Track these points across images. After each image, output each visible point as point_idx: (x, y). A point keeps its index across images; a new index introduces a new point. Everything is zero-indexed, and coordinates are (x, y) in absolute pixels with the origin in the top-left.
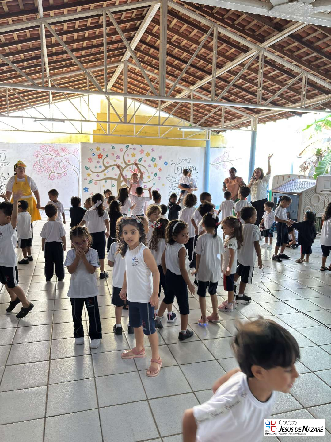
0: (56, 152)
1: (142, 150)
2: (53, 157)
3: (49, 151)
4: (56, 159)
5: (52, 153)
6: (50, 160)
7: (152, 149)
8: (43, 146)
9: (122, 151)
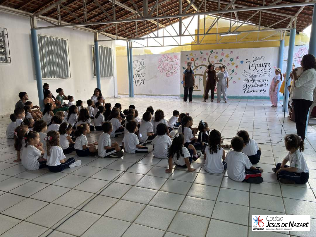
0: (171, 59)
1: (222, 53)
2: (169, 62)
3: (166, 58)
5: (168, 59)
6: (167, 64)
7: (231, 52)
8: (163, 55)
9: (208, 54)
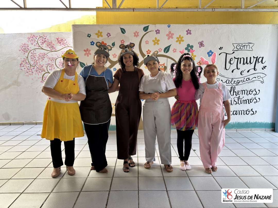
1: (170, 32)
2: (46, 52)
3: (40, 44)
4: (50, 55)
5: (44, 46)
6: (43, 57)
7: (187, 31)
9: (138, 35)
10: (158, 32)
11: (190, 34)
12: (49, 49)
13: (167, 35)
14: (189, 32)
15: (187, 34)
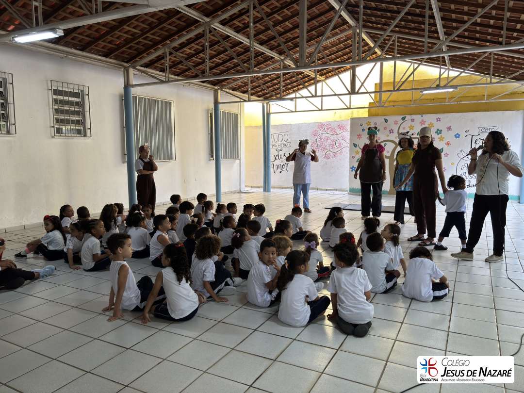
0: (333, 130)
1: (423, 120)
2: (329, 135)
3: (326, 130)
4: (332, 138)
5: (329, 131)
6: (327, 139)
8: (321, 125)
9: (397, 123)
10: (413, 120)
11: (440, 121)
12: (332, 133)
13: (421, 123)
14: (438, 120)
15: (437, 121)
